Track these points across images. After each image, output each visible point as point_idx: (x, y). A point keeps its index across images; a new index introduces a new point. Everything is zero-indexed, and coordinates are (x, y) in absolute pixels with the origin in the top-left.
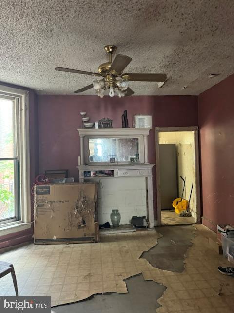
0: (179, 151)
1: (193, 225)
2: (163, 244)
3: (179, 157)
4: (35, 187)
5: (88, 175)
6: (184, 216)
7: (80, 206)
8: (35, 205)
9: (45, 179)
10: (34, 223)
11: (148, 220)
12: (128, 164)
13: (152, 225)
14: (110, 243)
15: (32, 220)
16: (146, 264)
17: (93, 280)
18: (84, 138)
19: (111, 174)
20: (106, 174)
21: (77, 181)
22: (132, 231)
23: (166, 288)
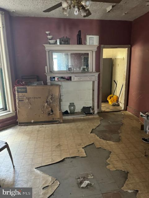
0: (114, 63)
1: (121, 112)
2: (104, 124)
3: (114, 68)
4: (16, 88)
5: (53, 80)
6: (114, 106)
7: (49, 101)
8: (17, 100)
9: (22, 82)
10: (18, 112)
11: (93, 109)
12: (81, 72)
13: (96, 112)
14: (70, 124)
15: (16, 110)
16: (95, 137)
17: (62, 149)
18: (49, 52)
19: (70, 79)
20: (65, 79)
21: (45, 83)
22: (83, 116)
23: (111, 152)
